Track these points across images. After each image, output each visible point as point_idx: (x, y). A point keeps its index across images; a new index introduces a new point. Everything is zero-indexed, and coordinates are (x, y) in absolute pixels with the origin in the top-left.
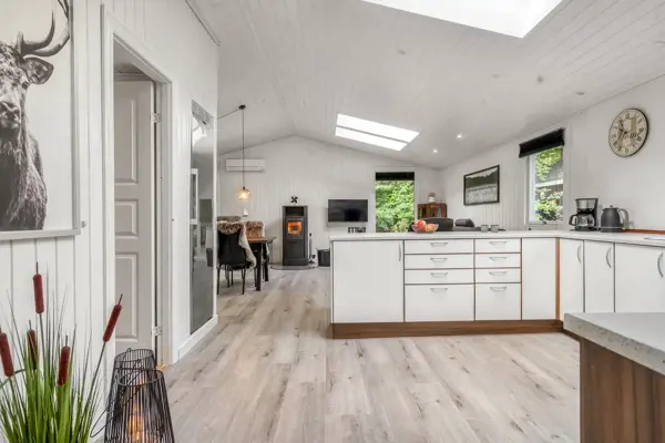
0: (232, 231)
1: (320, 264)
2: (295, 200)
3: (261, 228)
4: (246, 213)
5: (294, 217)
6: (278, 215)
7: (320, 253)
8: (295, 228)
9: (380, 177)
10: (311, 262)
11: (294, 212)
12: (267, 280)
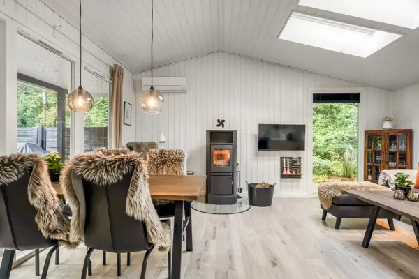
0: (112, 178)
1: (252, 202)
2: (221, 123)
3: (180, 160)
4: (163, 139)
5: (221, 144)
6: (201, 141)
7: (251, 188)
8: (220, 157)
9: (318, 98)
10: (239, 197)
11: (221, 138)
12: (189, 249)
